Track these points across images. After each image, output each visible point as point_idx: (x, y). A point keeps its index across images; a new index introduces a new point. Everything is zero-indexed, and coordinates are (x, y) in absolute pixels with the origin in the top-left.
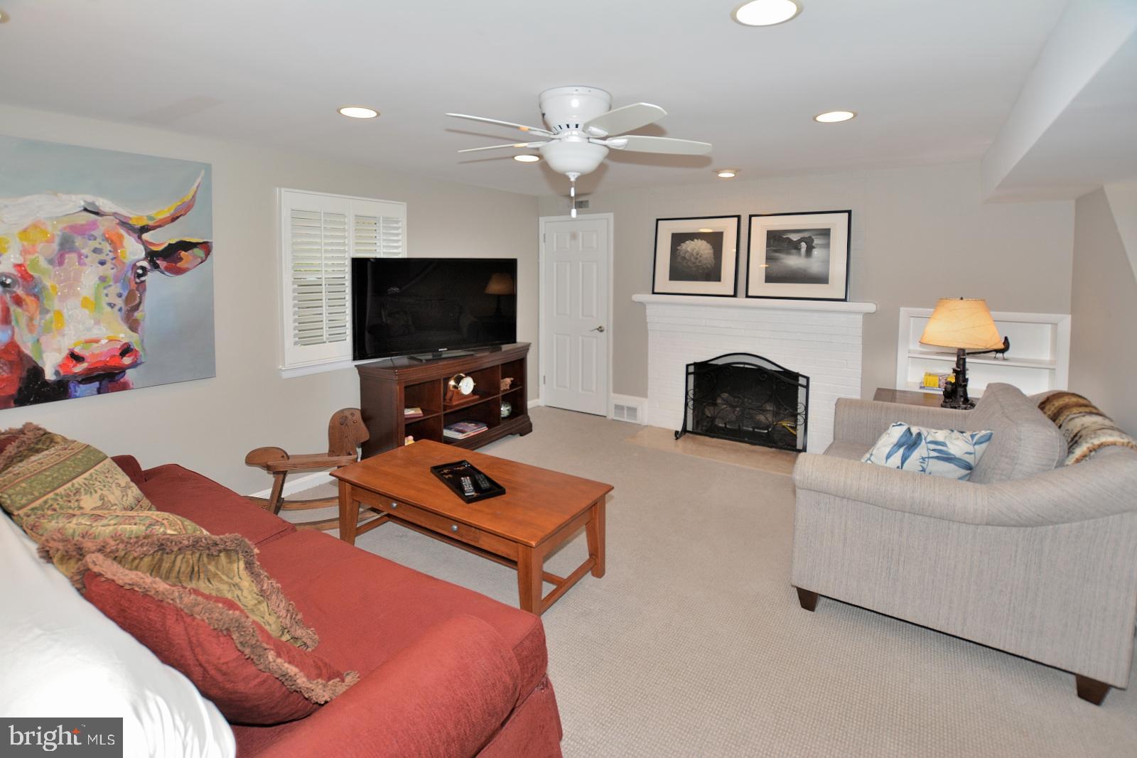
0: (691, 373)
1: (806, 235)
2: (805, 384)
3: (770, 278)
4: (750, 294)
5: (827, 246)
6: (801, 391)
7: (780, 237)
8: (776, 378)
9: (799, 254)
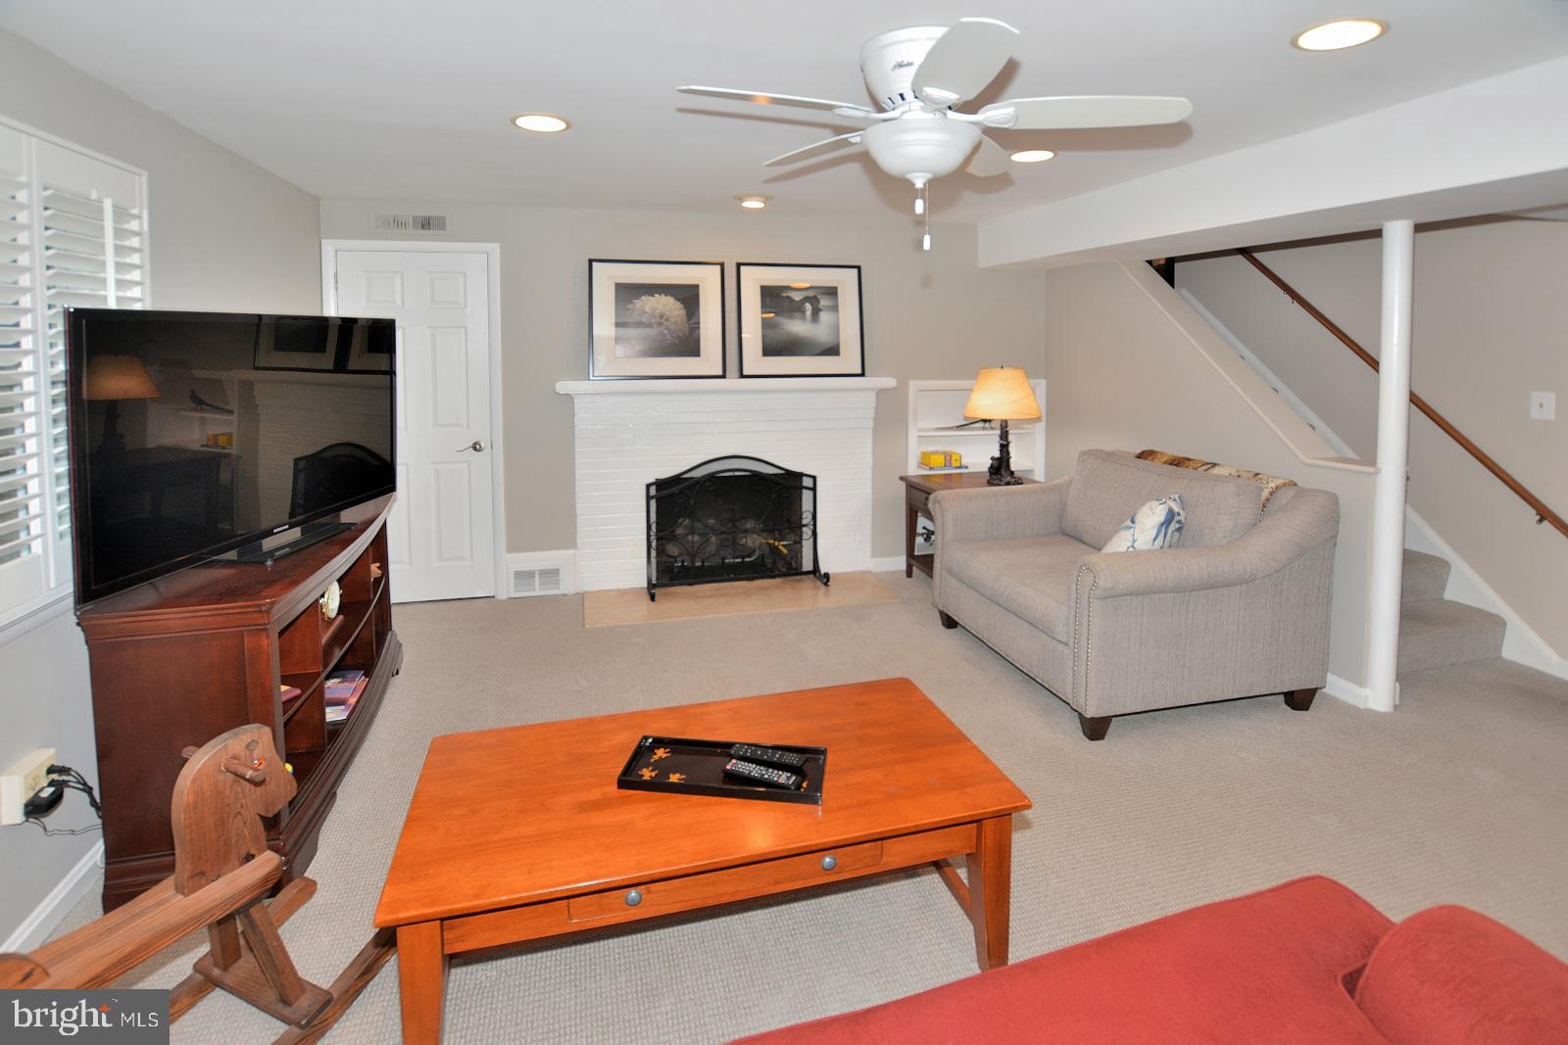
0: (652, 497)
1: (810, 294)
2: (811, 485)
3: (769, 350)
4: (745, 373)
5: (835, 308)
6: (807, 495)
7: (778, 296)
8: (777, 484)
9: (804, 318)
